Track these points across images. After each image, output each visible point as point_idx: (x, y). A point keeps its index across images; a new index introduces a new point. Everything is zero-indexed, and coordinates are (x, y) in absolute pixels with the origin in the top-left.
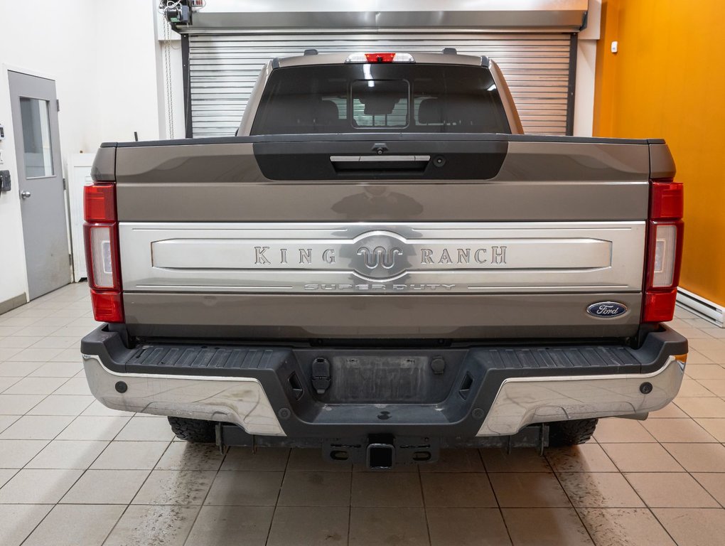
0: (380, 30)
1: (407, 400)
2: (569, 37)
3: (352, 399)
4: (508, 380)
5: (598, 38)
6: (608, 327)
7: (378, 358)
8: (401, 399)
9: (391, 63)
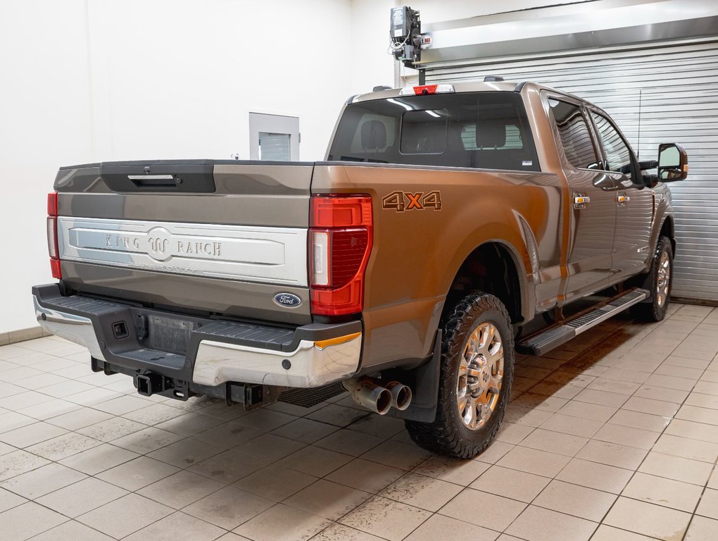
3: (158, 348)
4: (203, 341)
6: (291, 314)
7: (169, 319)
8: (182, 352)
9: (434, 94)
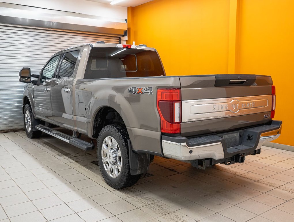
0: (51, 29)
1: (235, 145)
2: (118, 38)
4: (261, 134)
5: (127, 40)
9: (130, 48)
